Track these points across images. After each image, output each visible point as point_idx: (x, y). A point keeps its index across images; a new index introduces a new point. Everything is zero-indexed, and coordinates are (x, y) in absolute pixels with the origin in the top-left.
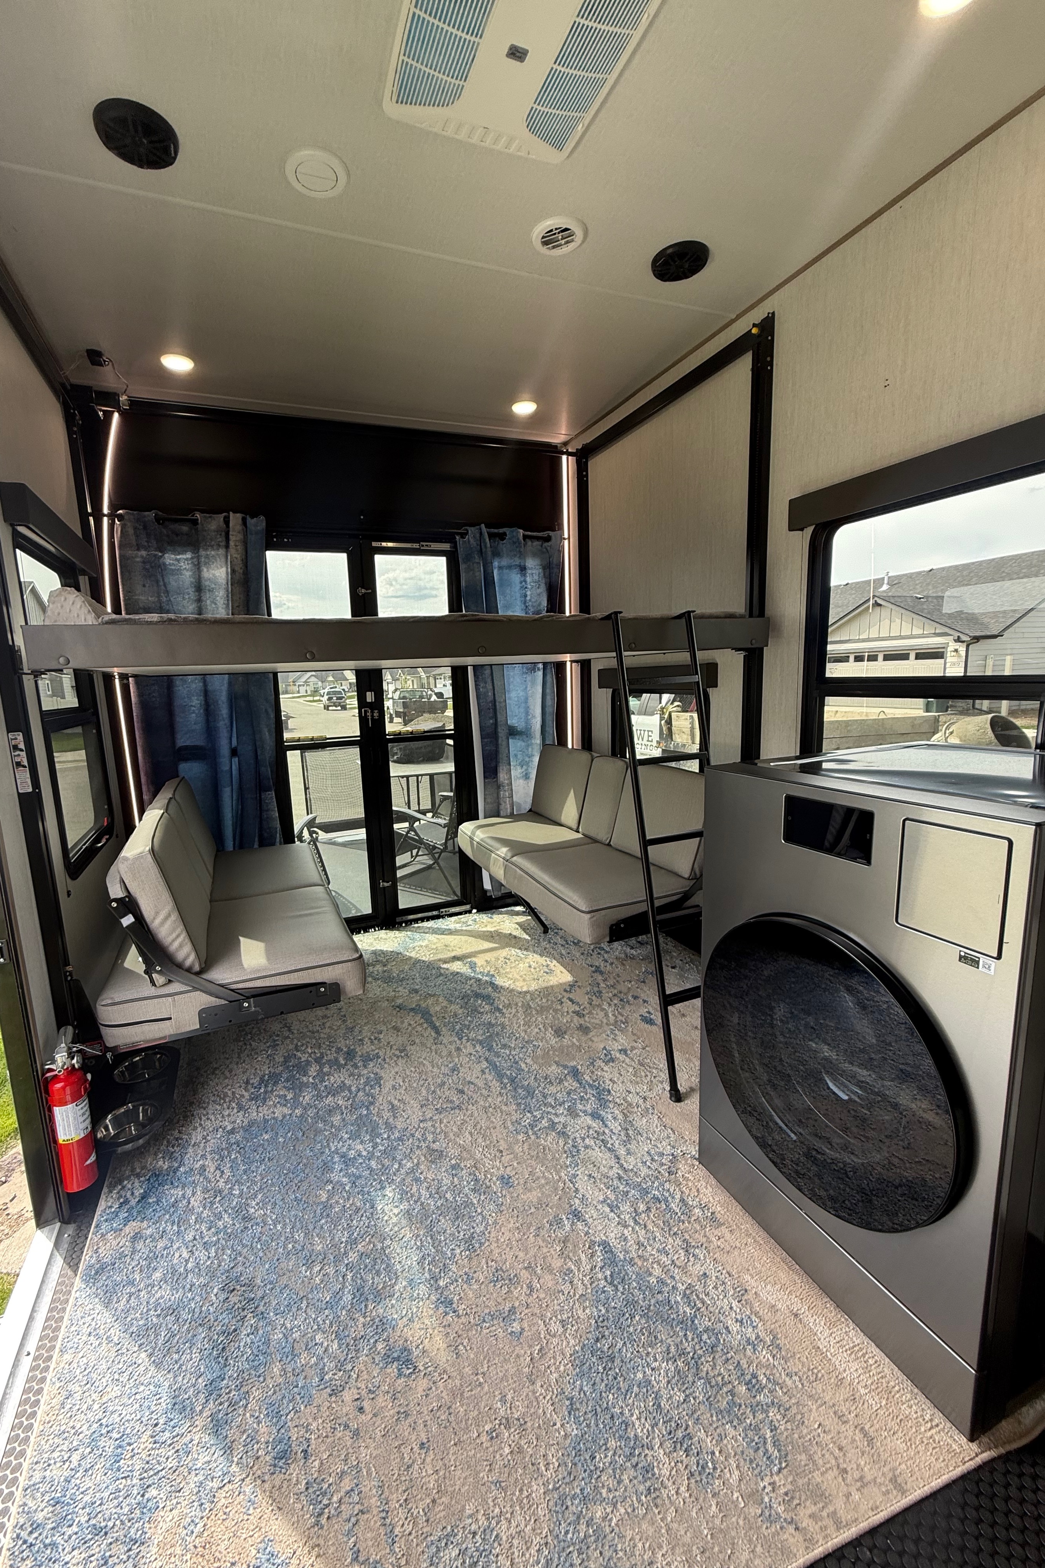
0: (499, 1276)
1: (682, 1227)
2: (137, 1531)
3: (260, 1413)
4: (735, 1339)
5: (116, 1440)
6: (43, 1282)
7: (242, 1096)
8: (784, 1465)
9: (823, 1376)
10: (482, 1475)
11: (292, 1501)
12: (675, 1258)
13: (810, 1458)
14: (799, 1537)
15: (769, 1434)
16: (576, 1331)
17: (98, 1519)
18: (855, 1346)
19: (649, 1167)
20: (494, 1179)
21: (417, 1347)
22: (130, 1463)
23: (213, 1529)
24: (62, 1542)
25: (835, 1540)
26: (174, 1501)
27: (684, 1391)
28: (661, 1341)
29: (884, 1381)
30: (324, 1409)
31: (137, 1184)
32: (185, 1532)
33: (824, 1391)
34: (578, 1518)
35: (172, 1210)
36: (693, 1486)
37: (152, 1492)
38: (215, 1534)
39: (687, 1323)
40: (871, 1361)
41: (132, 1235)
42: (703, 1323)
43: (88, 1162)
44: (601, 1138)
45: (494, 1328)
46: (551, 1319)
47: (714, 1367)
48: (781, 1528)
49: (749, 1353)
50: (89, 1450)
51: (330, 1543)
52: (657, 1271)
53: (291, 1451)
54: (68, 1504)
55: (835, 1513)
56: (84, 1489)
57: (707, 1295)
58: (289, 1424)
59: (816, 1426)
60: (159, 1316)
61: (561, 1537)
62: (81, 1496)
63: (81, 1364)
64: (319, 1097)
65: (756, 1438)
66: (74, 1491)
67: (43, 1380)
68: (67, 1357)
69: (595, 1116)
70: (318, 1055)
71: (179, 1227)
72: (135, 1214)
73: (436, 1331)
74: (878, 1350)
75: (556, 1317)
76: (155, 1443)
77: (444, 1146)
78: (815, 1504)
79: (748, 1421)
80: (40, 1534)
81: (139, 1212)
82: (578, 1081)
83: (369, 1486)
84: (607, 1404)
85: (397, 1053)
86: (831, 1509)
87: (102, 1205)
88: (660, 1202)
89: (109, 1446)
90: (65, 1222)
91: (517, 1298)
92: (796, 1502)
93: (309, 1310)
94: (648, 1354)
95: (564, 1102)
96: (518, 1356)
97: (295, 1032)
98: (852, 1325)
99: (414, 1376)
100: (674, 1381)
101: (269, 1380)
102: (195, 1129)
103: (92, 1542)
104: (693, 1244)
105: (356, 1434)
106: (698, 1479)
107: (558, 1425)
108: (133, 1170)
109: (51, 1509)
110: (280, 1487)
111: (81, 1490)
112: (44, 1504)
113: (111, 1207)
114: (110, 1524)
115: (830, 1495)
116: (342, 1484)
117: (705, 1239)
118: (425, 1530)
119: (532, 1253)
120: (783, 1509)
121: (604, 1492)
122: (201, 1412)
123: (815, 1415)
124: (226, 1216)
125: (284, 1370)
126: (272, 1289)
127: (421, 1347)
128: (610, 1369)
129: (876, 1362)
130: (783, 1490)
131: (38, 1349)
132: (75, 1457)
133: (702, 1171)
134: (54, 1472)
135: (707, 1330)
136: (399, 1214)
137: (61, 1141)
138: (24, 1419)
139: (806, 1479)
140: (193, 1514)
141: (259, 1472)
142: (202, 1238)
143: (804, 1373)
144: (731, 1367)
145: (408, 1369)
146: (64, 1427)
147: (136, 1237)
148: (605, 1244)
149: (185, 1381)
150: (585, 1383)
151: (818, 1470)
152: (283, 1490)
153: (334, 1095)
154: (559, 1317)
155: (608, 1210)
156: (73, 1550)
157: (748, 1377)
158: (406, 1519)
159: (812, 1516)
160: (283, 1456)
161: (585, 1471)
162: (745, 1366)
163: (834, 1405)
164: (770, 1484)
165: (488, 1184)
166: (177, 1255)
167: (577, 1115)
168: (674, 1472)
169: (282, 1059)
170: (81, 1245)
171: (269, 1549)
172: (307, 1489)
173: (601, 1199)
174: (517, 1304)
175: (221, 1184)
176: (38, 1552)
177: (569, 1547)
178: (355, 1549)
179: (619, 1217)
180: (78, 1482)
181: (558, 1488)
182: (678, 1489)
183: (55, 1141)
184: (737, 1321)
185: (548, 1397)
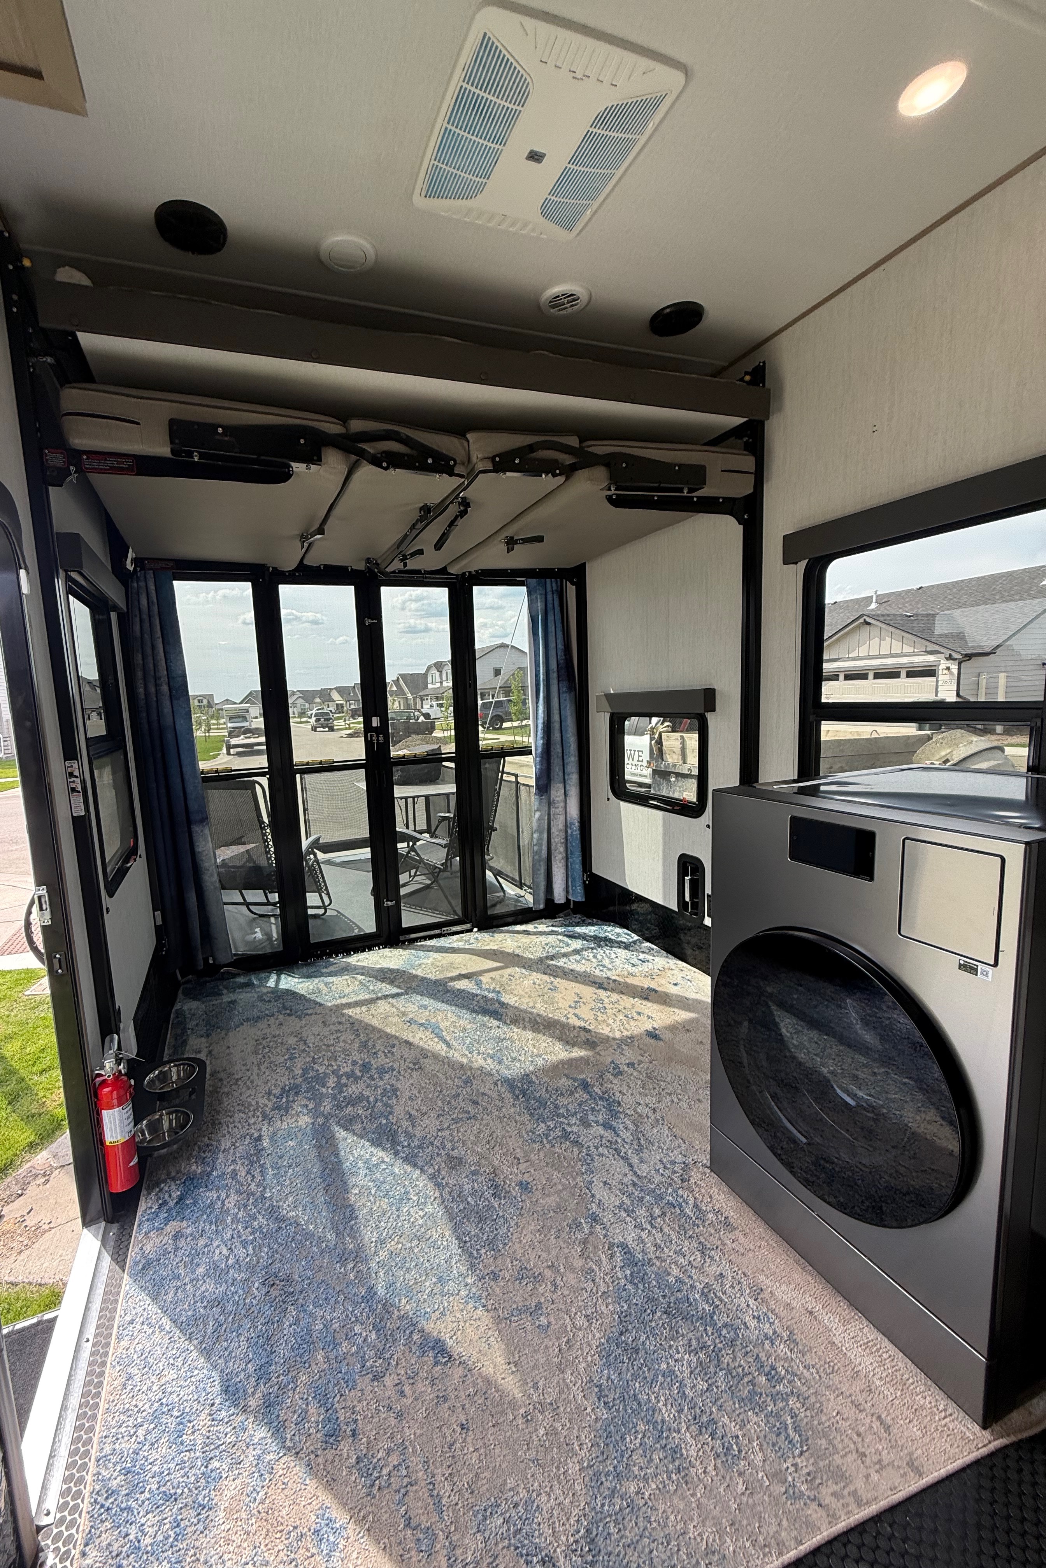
0: (523, 1275)
1: (697, 1231)
2: (205, 1497)
3: (309, 1395)
4: (754, 1334)
5: (177, 1417)
6: (94, 1275)
7: (266, 1105)
8: (805, 1448)
9: (839, 1369)
10: (519, 1453)
11: (344, 1473)
12: (692, 1259)
13: (830, 1442)
14: (822, 1512)
15: (789, 1421)
16: (601, 1325)
17: (167, 1487)
18: (869, 1342)
19: (662, 1175)
20: (513, 1184)
21: (451, 1338)
22: (192, 1438)
23: (274, 1497)
24: (137, 1507)
25: (857, 1516)
26: (236, 1472)
27: (706, 1381)
28: (683, 1335)
29: (898, 1373)
30: (367, 1392)
31: (173, 1187)
32: (248, 1499)
33: (840, 1382)
34: (613, 1492)
35: (208, 1211)
36: (719, 1465)
37: (215, 1464)
38: (276, 1502)
39: (707, 1319)
40: (885, 1356)
41: (173, 1233)
42: (721, 1320)
43: (132, 1164)
44: (614, 1147)
45: (522, 1322)
46: (576, 1313)
47: (734, 1360)
48: (805, 1504)
49: (767, 1347)
50: (152, 1426)
51: (383, 1510)
52: (675, 1271)
53: (340, 1429)
54: (138, 1473)
55: (855, 1491)
56: (152, 1460)
57: (724, 1293)
58: (336, 1405)
59: (835, 1414)
60: (205, 1307)
61: (598, 1509)
62: (150, 1466)
63: (138, 1349)
64: (339, 1107)
65: (778, 1424)
66: (142, 1462)
67: (104, 1364)
68: (124, 1343)
69: (607, 1126)
70: (335, 1067)
71: (217, 1226)
72: (174, 1214)
73: (467, 1324)
74: (891, 1345)
75: (581, 1312)
76: (213, 1420)
77: (463, 1153)
78: (836, 1484)
79: (769, 1409)
80: (115, 1500)
81: (178, 1213)
82: (588, 1093)
83: (415, 1461)
84: (634, 1391)
85: (411, 1065)
86: (852, 1488)
87: (142, 1206)
88: (675, 1207)
89: (171, 1422)
90: (110, 1221)
91: (542, 1295)
92: (818, 1481)
93: (345, 1304)
94: (670, 1347)
95: (575, 1113)
96: (547, 1347)
97: (311, 1045)
98: (865, 1322)
99: (449, 1364)
100: (697, 1372)
101: (314, 1367)
102: (224, 1136)
103: (164, 1507)
104: (709, 1246)
105: (400, 1415)
106: (724, 1459)
107: (589, 1410)
108: (169, 1174)
109: (123, 1477)
110: (333, 1461)
111: (149, 1461)
112: (116, 1474)
113: (151, 1208)
114: (179, 1491)
115: (850, 1476)
116: (390, 1459)
117: (720, 1242)
118: (470, 1501)
119: (554, 1253)
120: (806, 1487)
121: (636, 1469)
122: (253, 1394)
123: (833, 1404)
124: (261, 1217)
125: (327, 1357)
126: (310, 1284)
127: (454, 1338)
128: (635, 1360)
129: (890, 1357)
130: (805, 1471)
131: (96, 1336)
132: (141, 1432)
133: (713, 1178)
134: (123, 1445)
135: (725, 1326)
136: (424, 1216)
137: (108, 1144)
138: (89, 1398)
139: (827, 1461)
140: (254, 1483)
141: (312, 1448)
142: (240, 1237)
143: (821, 1366)
144: (750, 1360)
145: (444, 1357)
146: (128, 1405)
147: (177, 1236)
148: (623, 1246)
149: (236, 1366)
150: (612, 1373)
151: (838, 1453)
152: (336, 1464)
153: (353, 1105)
154: (584, 1312)
155: (624, 1214)
156: (147, 1514)
157: (767, 1369)
158: (452, 1490)
159: (834, 1494)
160: (332, 1436)
161: (617, 1451)
162: (764, 1359)
163: (850, 1395)
164: (792, 1465)
165: (508, 1189)
166: (217, 1252)
167: (590, 1125)
168: (701, 1453)
169: (300, 1072)
170: (126, 1243)
171: (327, 1515)
172: (358, 1463)
173: (617, 1203)
174: (542, 1300)
175: (253, 1187)
176: (115, 1515)
177: (605, 1518)
178: (407, 1516)
179: (635, 1220)
180: (146, 1454)
181: (593, 1466)
182: (706, 1468)
183: (102, 1143)
184: (754, 1317)
185: (577, 1385)
